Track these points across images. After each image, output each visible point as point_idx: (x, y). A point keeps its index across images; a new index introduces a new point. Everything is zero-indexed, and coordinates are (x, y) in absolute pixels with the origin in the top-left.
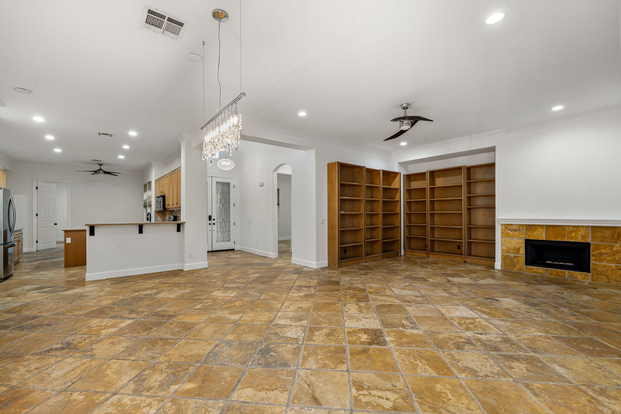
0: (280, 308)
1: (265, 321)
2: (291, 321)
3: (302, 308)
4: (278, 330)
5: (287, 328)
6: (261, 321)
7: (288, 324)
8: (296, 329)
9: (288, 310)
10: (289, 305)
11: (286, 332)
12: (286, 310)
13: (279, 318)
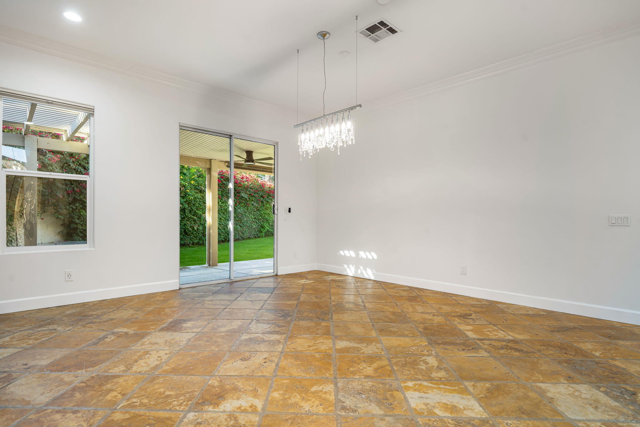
0: (280, 358)
1: (298, 338)
2: (263, 338)
3: (241, 360)
4: (278, 329)
5: (268, 331)
6: (303, 338)
7: (266, 335)
8: (257, 331)
9: (266, 355)
10: (265, 364)
11: (269, 327)
12: (269, 354)
13: (279, 342)
